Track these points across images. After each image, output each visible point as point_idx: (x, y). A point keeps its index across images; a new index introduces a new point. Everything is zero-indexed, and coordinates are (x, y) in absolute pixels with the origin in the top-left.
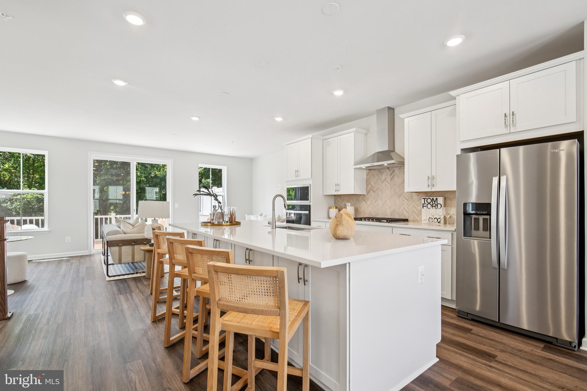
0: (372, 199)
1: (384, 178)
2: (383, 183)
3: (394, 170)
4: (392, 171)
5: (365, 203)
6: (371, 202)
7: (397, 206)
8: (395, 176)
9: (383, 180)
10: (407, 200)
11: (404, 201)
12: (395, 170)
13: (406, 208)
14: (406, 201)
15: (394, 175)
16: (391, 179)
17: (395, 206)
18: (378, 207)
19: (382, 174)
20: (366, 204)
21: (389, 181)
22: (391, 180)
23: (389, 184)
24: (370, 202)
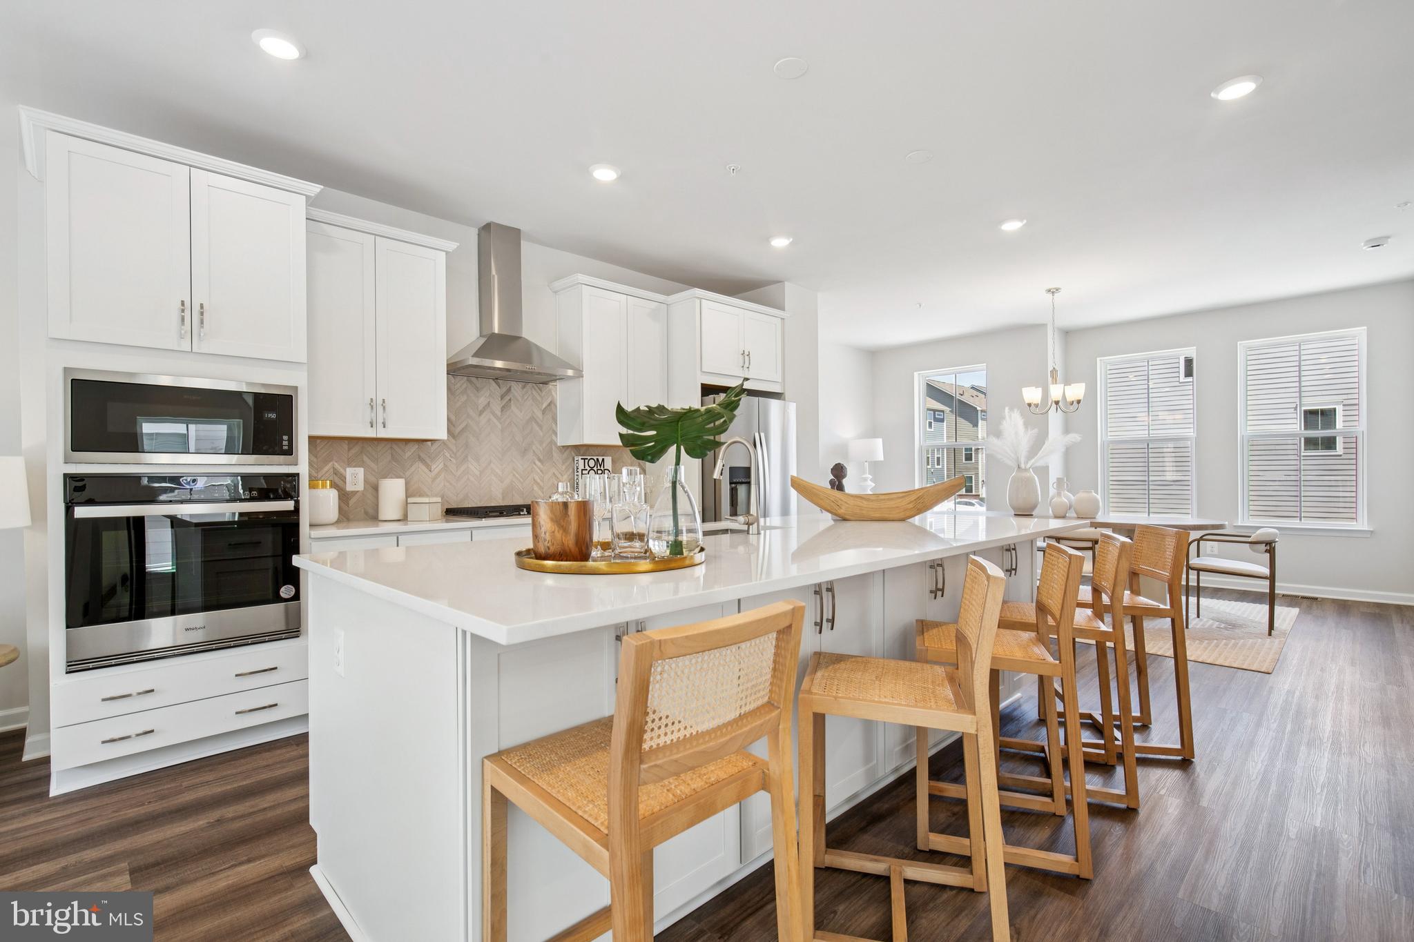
0: (448, 456)
1: (486, 402)
2: (480, 415)
3: (510, 387)
4: (504, 389)
5: (423, 468)
6: (444, 464)
7: (517, 475)
8: (512, 402)
9: (480, 408)
10: (540, 460)
11: (535, 463)
12: (512, 389)
13: (539, 481)
14: (537, 462)
15: (510, 400)
16: (503, 409)
17: (514, 475)
18: (468, 479)
19: (478, 391)
20: (426, 470)
21: (499, 413)
22: (502, 411)
23: (498, 419)
24: (441, 466)
